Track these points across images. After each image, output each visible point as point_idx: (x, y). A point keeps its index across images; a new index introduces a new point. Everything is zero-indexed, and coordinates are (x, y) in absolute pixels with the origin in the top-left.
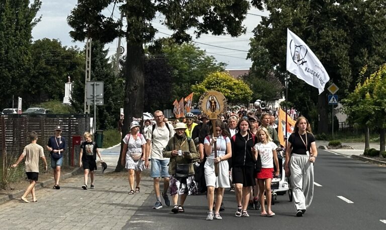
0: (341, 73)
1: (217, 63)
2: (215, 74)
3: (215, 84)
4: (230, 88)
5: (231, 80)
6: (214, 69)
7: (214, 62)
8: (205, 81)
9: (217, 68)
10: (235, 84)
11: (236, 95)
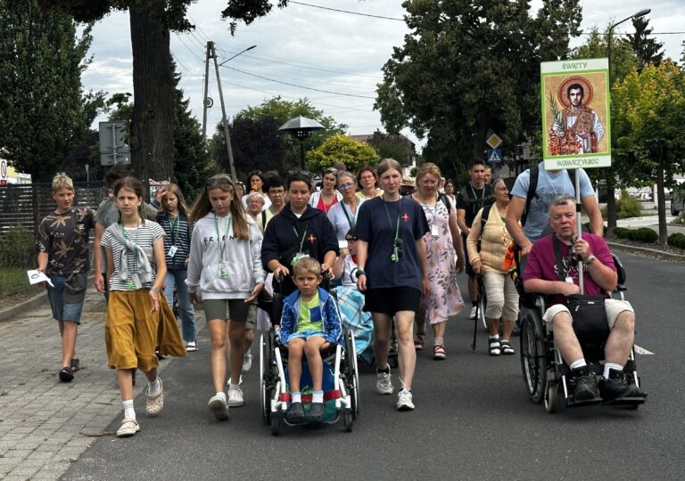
0: (506, 118)
1: (336, 125)
2: (335, 138)
3: (335, 149)
4: (353, 153)
5: (353, 144)
6: (333, 132)
7: (333, 124)
8: (323, 146)
9: (337, 131)
10: (359, 148)
11: (360, 161)
